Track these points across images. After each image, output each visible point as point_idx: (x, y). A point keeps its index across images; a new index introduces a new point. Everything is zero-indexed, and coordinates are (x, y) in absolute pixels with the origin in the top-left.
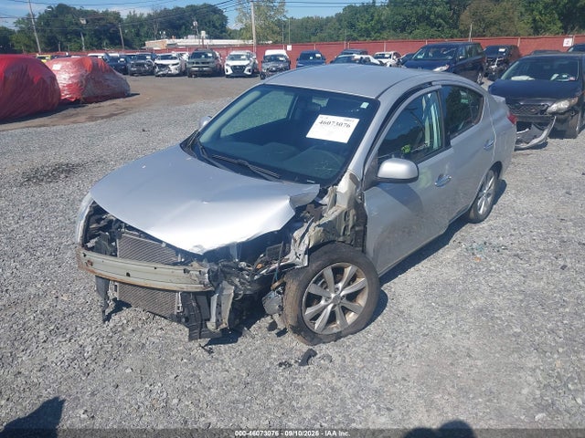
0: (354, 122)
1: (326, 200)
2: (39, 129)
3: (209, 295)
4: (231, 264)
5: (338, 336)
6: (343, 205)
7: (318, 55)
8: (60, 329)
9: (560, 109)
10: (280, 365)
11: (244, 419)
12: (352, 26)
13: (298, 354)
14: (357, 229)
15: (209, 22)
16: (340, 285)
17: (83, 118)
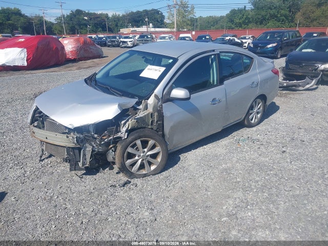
0: (163, 69)
1: (141, 107)
2: (51, 73)
3: (80, 149)
4: (89, 135)
5: (145, 176)
6: (150, 110)
7: (207, 37)
8: (20, 164)
9: (326, 69)
10: (111, 186)
11: (83, 207)
12: (232, 21)
13: (122, 182)
14: (159, 122)
15: (155, 19)
16: (146, 150)
17: (75, 68)
